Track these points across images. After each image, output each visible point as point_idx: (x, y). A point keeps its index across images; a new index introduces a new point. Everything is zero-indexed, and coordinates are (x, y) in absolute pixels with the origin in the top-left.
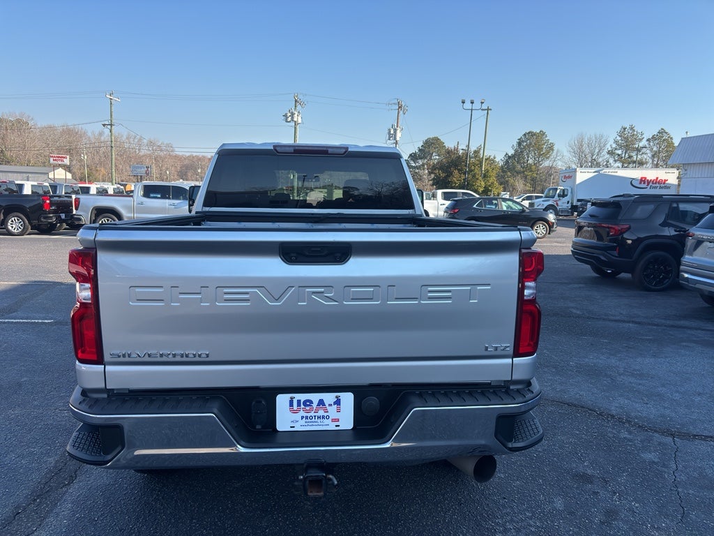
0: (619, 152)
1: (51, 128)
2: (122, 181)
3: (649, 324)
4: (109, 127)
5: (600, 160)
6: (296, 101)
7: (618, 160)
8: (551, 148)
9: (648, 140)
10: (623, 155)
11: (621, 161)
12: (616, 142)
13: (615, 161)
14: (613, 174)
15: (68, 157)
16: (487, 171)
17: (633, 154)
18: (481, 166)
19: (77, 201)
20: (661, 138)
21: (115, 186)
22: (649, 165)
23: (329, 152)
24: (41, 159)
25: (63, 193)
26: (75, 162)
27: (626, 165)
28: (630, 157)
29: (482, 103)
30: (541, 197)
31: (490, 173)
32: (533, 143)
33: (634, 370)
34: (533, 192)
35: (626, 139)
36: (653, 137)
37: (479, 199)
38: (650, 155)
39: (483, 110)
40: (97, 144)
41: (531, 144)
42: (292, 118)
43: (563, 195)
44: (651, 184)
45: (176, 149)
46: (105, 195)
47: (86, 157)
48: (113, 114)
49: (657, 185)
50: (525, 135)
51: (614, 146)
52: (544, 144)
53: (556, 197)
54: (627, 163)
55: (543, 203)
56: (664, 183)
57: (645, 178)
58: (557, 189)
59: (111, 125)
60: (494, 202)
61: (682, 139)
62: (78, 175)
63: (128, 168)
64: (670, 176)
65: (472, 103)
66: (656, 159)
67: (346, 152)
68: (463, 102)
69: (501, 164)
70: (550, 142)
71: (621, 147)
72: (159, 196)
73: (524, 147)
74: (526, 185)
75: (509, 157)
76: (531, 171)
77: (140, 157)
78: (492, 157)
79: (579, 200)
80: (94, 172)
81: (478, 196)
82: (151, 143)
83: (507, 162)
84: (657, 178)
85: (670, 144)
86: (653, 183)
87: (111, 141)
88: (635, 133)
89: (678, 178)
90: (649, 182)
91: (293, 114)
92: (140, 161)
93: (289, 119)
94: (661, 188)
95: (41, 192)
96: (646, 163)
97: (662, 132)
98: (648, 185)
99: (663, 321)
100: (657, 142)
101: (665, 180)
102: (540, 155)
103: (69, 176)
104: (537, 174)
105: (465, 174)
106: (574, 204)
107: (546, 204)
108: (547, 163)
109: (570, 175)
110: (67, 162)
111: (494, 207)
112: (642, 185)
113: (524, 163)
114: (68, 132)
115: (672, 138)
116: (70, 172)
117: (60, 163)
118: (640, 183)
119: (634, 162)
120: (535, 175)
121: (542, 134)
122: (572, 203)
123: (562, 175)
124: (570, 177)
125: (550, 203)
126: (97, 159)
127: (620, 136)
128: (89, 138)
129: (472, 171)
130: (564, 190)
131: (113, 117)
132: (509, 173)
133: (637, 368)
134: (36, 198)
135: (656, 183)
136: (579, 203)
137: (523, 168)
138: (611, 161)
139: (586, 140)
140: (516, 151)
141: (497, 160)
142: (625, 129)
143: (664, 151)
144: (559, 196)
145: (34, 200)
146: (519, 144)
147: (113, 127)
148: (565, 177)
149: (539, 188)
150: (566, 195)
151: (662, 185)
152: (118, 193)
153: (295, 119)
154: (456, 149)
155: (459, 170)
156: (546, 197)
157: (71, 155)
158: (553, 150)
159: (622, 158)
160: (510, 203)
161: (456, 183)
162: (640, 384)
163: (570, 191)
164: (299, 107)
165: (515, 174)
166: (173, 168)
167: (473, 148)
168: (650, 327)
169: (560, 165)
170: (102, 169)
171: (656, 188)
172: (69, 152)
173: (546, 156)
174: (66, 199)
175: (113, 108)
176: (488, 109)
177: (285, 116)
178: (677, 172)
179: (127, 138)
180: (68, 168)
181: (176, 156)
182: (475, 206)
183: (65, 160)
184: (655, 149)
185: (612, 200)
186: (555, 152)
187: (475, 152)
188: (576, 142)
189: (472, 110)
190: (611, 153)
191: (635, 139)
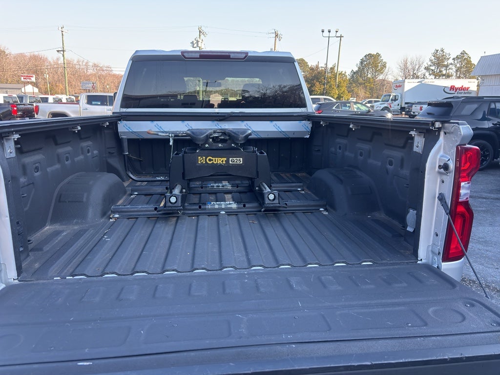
0: (433, 68)
1: (22, 55)
2: (76, 94)
3: (480, 198)
4: (62, 52)
5: (419, 74)
6: (200, 32)
7: (431, 74)
8: (384, 66)
9: (454, 59)
10: (436, 70)
11: (434, 75)
12: (431, 60)
13: (430, 74)
14: (431, 83)
15: (34, 76)
16: (340, 82)
17: (443, 69)
18: (336, 79)
19: (37, 107)
20: (463, 58)
21: (68, 97)
22: (454, 77)
23: (231, 57)
24: (16, 78)
25: (28, 102)
26: (40, 80)
27: (437, 78)
28: (441, 71)
29: (337, 32)
30: (379, 101)
31: (342, 84)
32: (372, 62)
33: (479, 238)
34: (371, 98)
35: (438, 58)
36: (457, 57)
37: (337, 103)
38: (454, 70)
39: (337, 37)
40: (55, 66)
41: (370, 63)
42: (198, 44)
43: (395, 99)
44: (458, 91)
45: (113, 69)
46: (59, 103)
47: (48, 76)
48: (64, 42)
49: (462, 91)
50: (366, 56)
51: (430, 63)
52: (379, 63)
53: (390, 101)
54: (438, 75)
55: (380, 105)
56: (467, 90)
57: (454, 86)
58: (390, 95)
59: (63, 51)
60: (348, 105)
61: (482, 57)
62: (43, 90)
63: (79, 84)
64: (472, 85)
65: (329, 32)
66: (458, 73)
67: (246, 56)
68: (323, 31)
69: (348, 77)
70: (384, 61)
71: (434, 64)
72: (99, 103)
73: (365, 65)
74: (366, 93)
75: (354, 73)
76: (369, 83)
77: (88, 76)
78: (343, 73)
79: (406, 103)
80: (55, 87)
81: (335, 101)
82: (95, 66)
83: (353, 76)
84: (462, 86)
85: (469, 62)
86: (459, 90)
87: (64, 63)
88: (445, 54)
89: (478, 86)
90: (456, 89)
91: (198, 42)
92: (87, 78)
93: (195, 45)
94: (465, 93)
95: (11, 102)
96: (452, 76)
97: (463, 53)
98: (456, 91)
99: (489, 195)
100: (459, 60)
101: (468, 88)
102: (376, 71)
103: (36, 90)
104: (374, 85)
105: (324, 85)
106: (403, 106)
107: (383, 106)
108: (381, 77)
109: (399, 85)
110: (33, 79)
111: (348, 108)
112: (452, 92)
113: (365, 77)
114: (35, 58)
115: (470, 58)
116: (37, 87)
117: (28, 80)
118: (450, 90)
119: (444, 75)
120: (373, 86)
121: (378, 55)
122: (401, 105)
123: (395, 85)
124: (400, 86)
125: (386, 105)
126: (56, 77)
127: (434, 56)
128: (50, 62)
129: (328, 82)
130: (395, 96)
131: (64, 44)
132: (354, 85)
133: (481, 235)
134: (7, 106)
135: (461, 90)
136: (406, 105)
137: (364, 80)
138: (427, 74)
139: (409, 60)
140: (359, 68)
141: (347, 74)
142: (437, 51)
143: (465, 67)
144: (392, 100)
145: (6, 108)
146: (362, 63)
147: (65, 52)
148: (396, 86)
149: (375, 95)
150: (397, 100)
151: (466, 91)
152: (70, 102)
153: (199, 45)
154: (317, 67)
155: (319, 82)
156: (382, 101)
157: (37, 75)
158: (385, 67)
159: (435, 72)
160: (359, 105)
161: (317, 92)
162: (487, 251)
163: (400, 95)
164: (202, 36)
165: (358, 85)
166: (112, 84)
167: (330, 66)
168: (480, 200)
169: (391, 78)
170: (61, 85)
171: (461, 93)
172: (36, 72)
173: (381, 71)
174: (30, 106)
175: (64, 38)
176: (341, 37)
177: (192, 43)
178: (476, 81)
179: (78, 62)
180: (35, 85)
181: (114, 75)
182: (334, 108)
183: (32, 78)
184: (458, 65)
185: (445, 101)
186: (387, 68)
187: (331, 68)
188: (402, 61)
189: (329, 37)
190: (427, 69)
191: (445, 58)
